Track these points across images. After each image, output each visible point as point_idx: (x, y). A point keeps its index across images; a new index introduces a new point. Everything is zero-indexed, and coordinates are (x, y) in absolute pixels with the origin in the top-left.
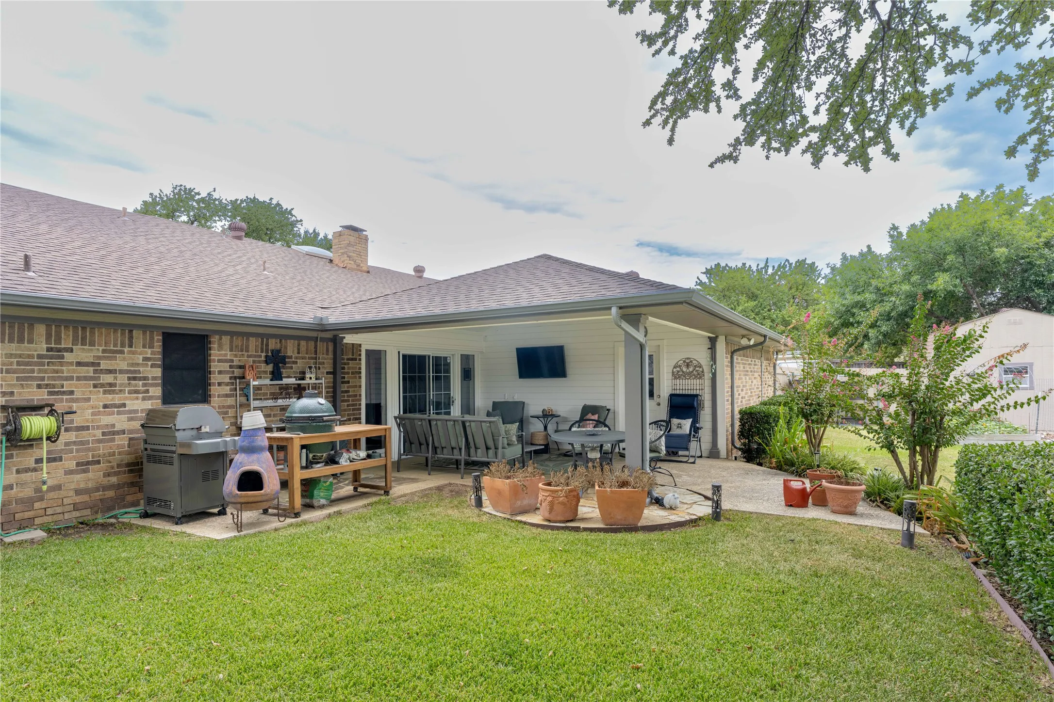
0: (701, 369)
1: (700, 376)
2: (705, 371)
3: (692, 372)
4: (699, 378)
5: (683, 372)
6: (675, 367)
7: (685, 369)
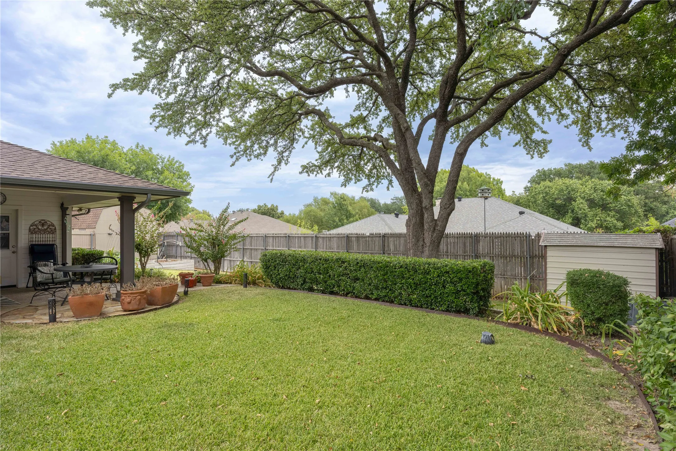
0: (54, 228)
1: (53, 232)
2: (57, 228)
3: (47, 229)
4: (52, 234)
5: (39, 229)
6: (31, 226)
7: (40, 227)
